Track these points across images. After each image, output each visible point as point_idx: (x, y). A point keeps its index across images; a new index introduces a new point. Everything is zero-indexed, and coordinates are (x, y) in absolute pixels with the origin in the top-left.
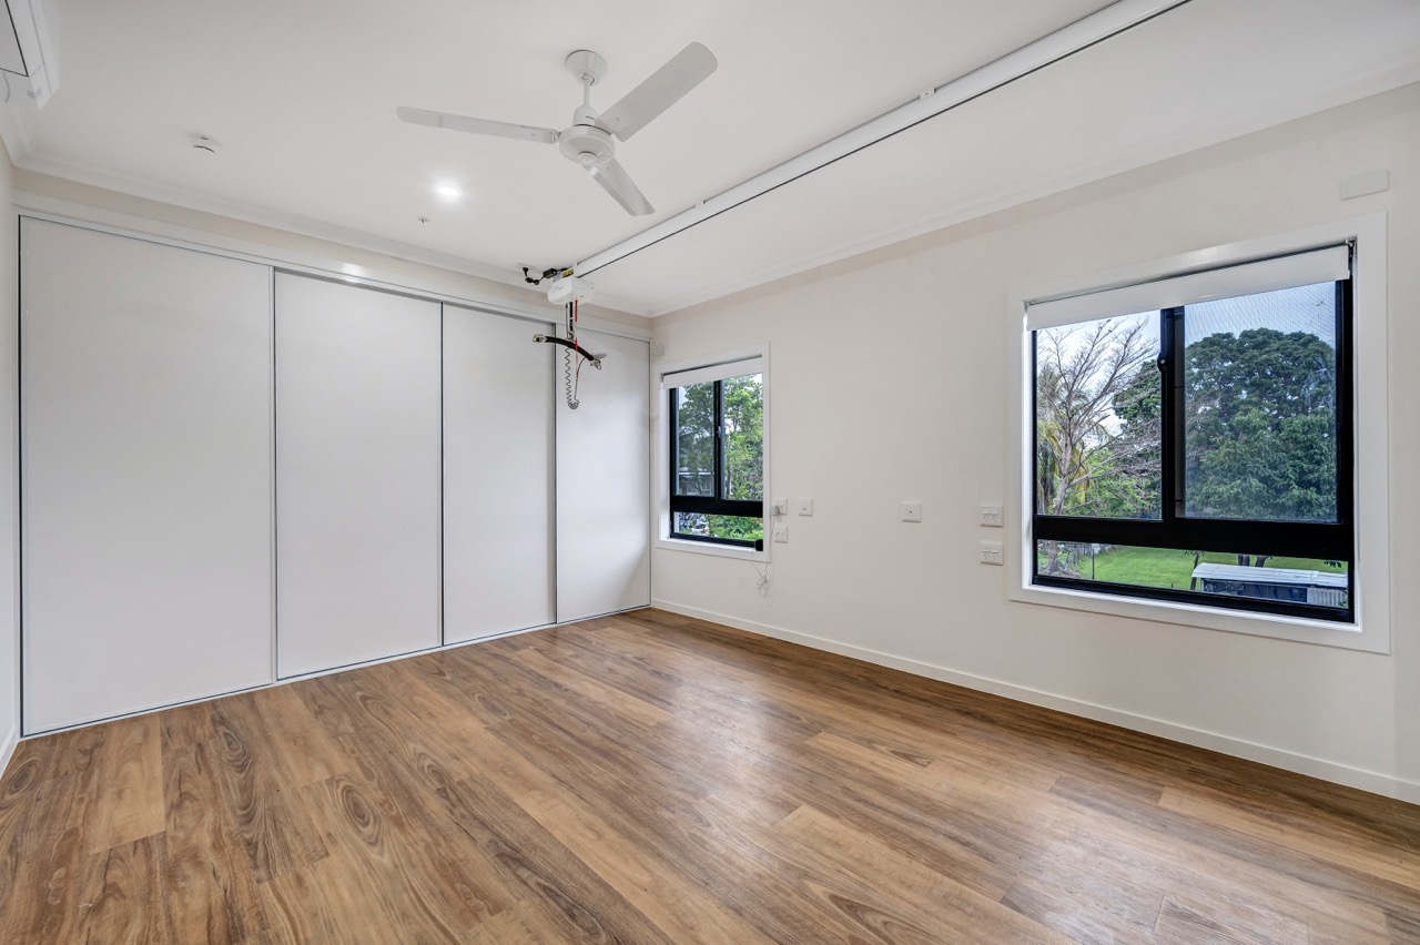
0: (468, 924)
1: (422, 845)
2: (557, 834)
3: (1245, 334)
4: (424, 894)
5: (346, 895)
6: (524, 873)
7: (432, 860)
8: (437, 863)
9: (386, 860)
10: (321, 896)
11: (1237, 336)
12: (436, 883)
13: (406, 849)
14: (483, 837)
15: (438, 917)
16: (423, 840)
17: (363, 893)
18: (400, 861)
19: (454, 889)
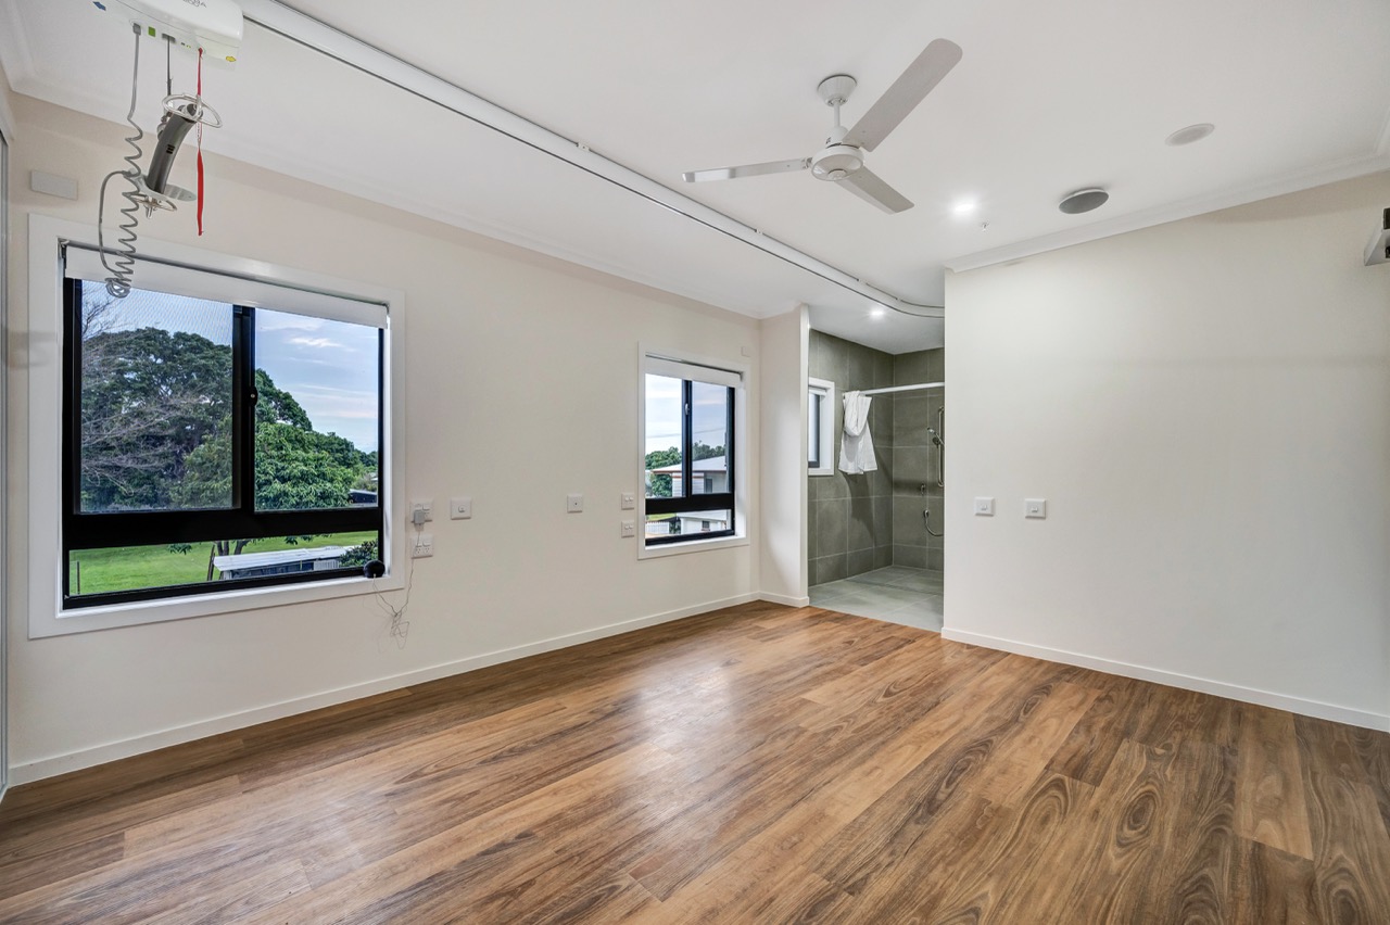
0: (1008, 811)
1: (950, 869)
2: (886, 788)
3: (179, 336)
4: (1003, 844)
5: (1047, 896)
6: (941, 796)
7: (964, 853)
8: (965, 848)
9: (989, 887)
10: (1065, 915)
11: (171, 334)
12: (987, 841)
13: (964, 879)
14: (913, 830)
15: (1015, 828)
16: (945, 870)
17: (1035, 884)
18: (983, 876)
19: (984, 829)
